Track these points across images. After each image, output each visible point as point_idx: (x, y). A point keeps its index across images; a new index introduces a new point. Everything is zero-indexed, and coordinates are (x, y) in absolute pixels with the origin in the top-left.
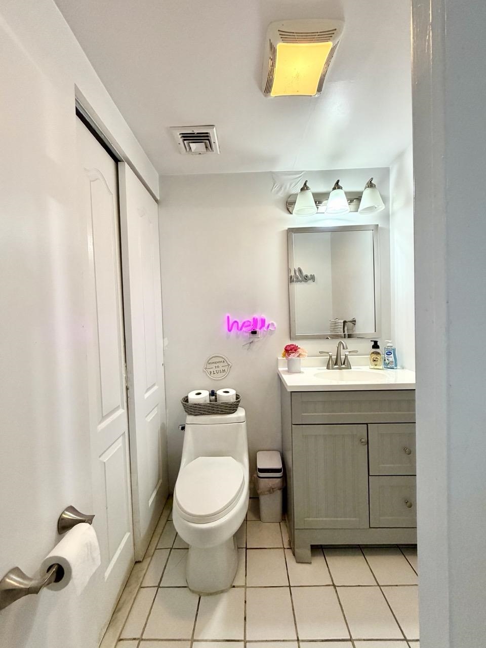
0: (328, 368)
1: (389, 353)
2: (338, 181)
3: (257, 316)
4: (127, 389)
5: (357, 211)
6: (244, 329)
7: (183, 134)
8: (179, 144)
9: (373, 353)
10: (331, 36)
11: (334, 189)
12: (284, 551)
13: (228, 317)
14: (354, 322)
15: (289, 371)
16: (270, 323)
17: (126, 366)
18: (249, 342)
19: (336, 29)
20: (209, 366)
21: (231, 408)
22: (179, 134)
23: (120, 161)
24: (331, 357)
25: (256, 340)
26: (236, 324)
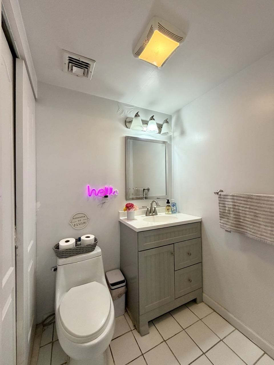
0: (146, 215)
1: (173, 206)
2: (153, 116)
3: (107, 186)
4: (16, 248)
5: (160, 133)
6: (99, 194)
7: (70, 57)
8: (65, 64)
9: (167, 206)
10: (180, 40)
11: (151, 119)
12: (132, 332)
13: (89, 187)
14: (148, 190)
15: (128, 219)
16: (115, 191)
17: (16, 229)
18: (102, 203)
19: (183, 38)
20: (73, 221)
21: (91, 248)
22: (68, 57)
23: (17, 58)
24: (148, 209)
25: (107, 201)
26: (94, 191)
